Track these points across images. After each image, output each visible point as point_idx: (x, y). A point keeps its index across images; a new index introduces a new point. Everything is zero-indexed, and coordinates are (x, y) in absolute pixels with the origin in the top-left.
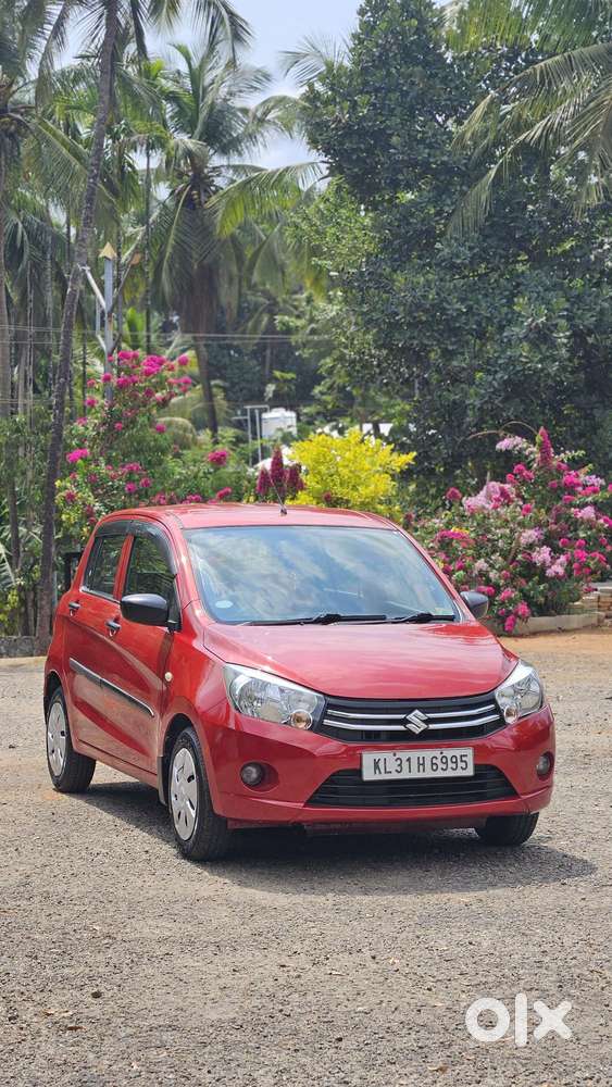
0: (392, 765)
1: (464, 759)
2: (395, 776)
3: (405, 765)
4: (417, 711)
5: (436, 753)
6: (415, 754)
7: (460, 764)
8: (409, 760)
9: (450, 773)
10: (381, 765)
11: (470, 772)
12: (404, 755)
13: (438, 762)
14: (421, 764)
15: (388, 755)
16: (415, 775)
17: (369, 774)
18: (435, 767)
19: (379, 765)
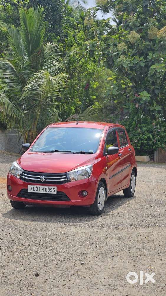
0: (35, 189)
1: (54, 189)
2: (36, 192)
3: (39, 189)
4: (43, 176)
5: (47, 187)
6: (41, 187)
7: (53, 191)
8: (40, 188)
9: (50, 193)
10: (32, 188)
11: (55, 193)
12: (38, 187)
13: (47, 189)
14: (43, 189)
15: (35, 186)
16: (41, 192)
17: (29, 191)
18: (46, 191)
19: (32, 189)
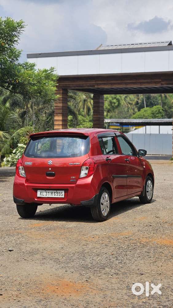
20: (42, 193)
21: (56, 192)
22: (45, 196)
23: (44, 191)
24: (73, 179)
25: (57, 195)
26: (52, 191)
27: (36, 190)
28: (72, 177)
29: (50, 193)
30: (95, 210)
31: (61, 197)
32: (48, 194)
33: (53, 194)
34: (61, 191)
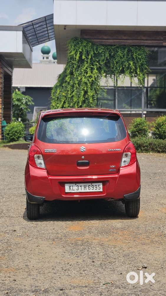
20: (71, 188)
21: (91, 185)
22: (76, 191)
23: (74, 185)
24: (112, 168)
25: (93, 188)
26: (85, 184)
27: (62, 184)
28: (111, 166)
29: (83, 187)
30: (136, 204)
31: (98, 190)
32: (80, 188)
33: (87, 187)
34: (97, 184)
